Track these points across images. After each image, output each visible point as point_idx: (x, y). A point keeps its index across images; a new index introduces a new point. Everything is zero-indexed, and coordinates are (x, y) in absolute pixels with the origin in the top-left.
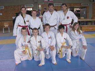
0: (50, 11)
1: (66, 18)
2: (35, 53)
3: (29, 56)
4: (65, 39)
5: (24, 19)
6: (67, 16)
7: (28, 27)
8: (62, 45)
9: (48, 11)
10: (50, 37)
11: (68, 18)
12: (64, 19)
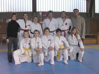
0: (49, 18)
1: (65, 24)
2: (34, 54)
3: (29, 58)
4: (62, 41)
5: (25, 23)
6: (66, 23)
7: (29, 31)
8: (59, 47)
9: (48, 18)
10: (49, 39)
11: (66, 24)
12: (63, 25)
